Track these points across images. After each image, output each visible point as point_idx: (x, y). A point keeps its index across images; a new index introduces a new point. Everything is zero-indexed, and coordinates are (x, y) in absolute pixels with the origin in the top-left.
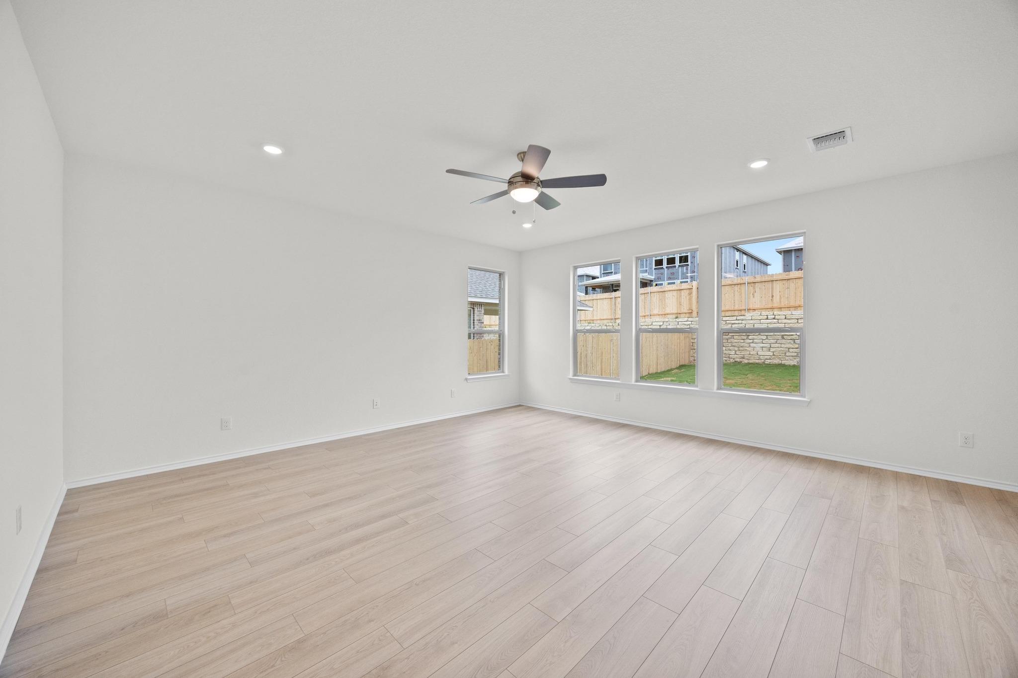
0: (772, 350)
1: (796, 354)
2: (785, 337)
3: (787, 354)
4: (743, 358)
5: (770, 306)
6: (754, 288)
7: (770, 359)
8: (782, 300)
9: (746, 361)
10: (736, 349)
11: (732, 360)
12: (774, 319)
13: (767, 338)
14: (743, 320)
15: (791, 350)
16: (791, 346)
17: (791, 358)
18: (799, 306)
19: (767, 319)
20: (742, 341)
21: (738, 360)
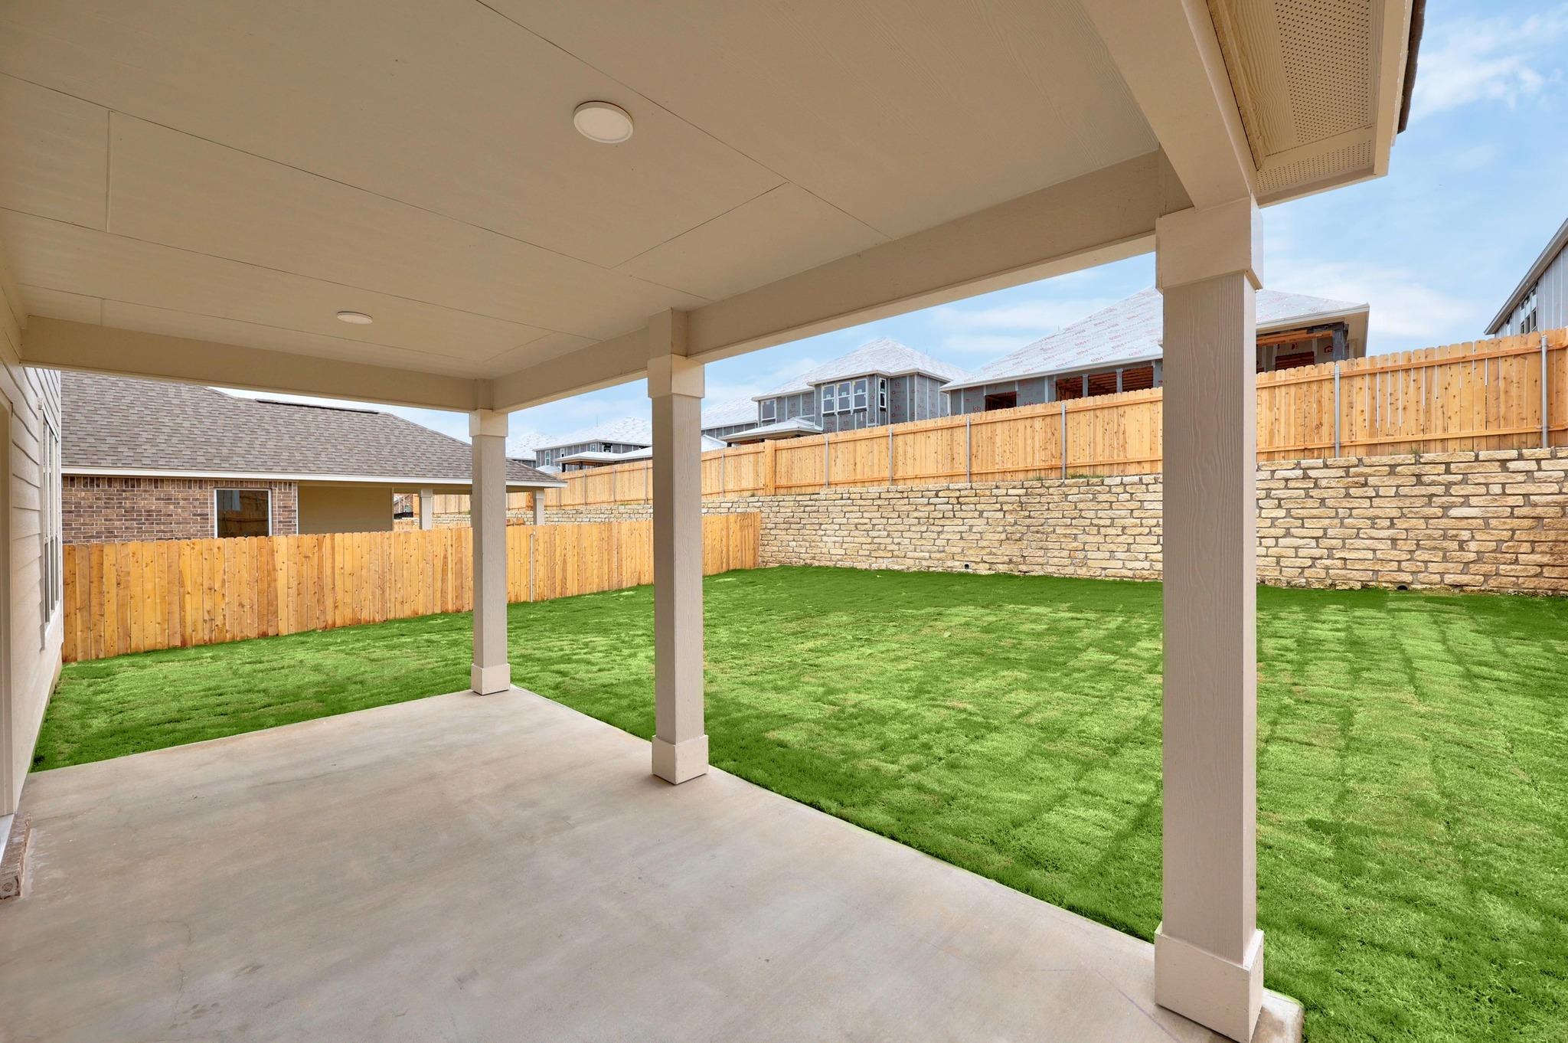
0: (845, 546)
1: (867, 553)
2: (859, 526)
3: (861, 553)
4: (813, 558)
5: (852, 479)
6: (836, 452)
7: (841, 560)
8: (866, 469)
9: (816, 564)
10: (807, 544)
11: (802, 562)
12: (849, 499)
13: (840, 529)
14: (816, 500)
15: (864, 546)
16: (864, 540)
17: (864, 558)
18: (883, 480)
19: (842, 499)
20: (814, 532)
21: (808, 561)
